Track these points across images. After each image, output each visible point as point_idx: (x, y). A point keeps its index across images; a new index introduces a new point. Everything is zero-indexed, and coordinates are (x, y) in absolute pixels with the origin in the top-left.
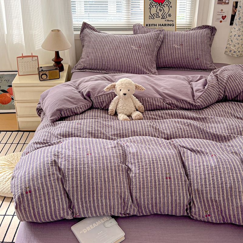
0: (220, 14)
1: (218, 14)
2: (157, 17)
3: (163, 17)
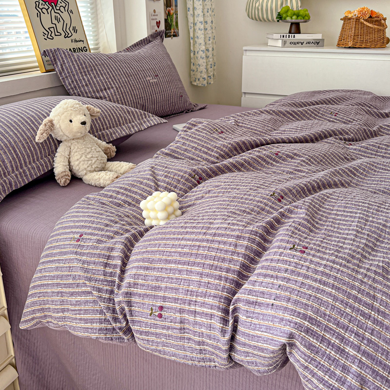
1: (152, 18)
2: (57, 34)
3: (66, 34)
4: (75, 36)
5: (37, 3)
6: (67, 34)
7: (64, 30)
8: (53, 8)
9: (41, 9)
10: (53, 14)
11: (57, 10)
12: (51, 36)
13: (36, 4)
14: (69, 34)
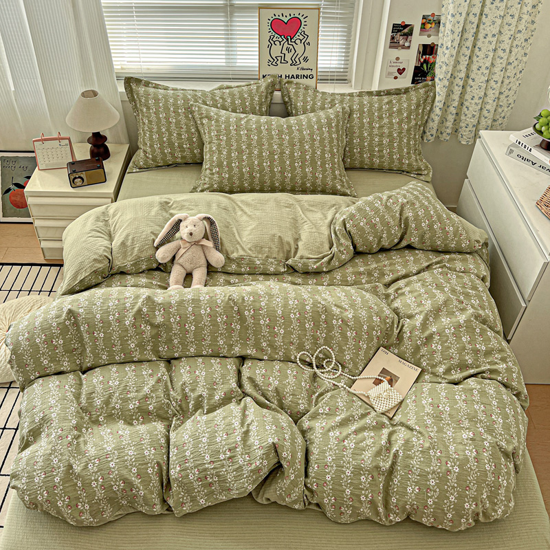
0: (395, 64)
1: (390, 64)
3: (293, 62)
4: (304, 65)
7: (293, 59)
8: (288, 40)
9: (274, 42)
11: (292, 42)
12: (276, 63)
13: (270, 38)
14: (296, 62)
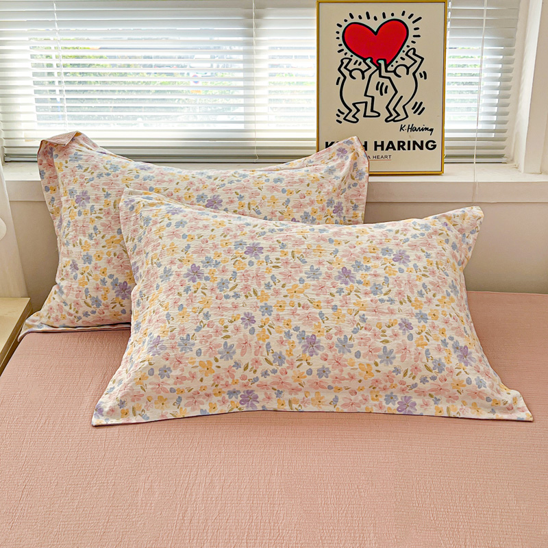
2: (369, 113)
3: (391, 115)
5: (346, 62)
6: (394, 114)
9: (351, 72)
10: (376, 78)
11: (387, 71)
12: (354, 116)
13: (342, 63)
14: (398, 115)
